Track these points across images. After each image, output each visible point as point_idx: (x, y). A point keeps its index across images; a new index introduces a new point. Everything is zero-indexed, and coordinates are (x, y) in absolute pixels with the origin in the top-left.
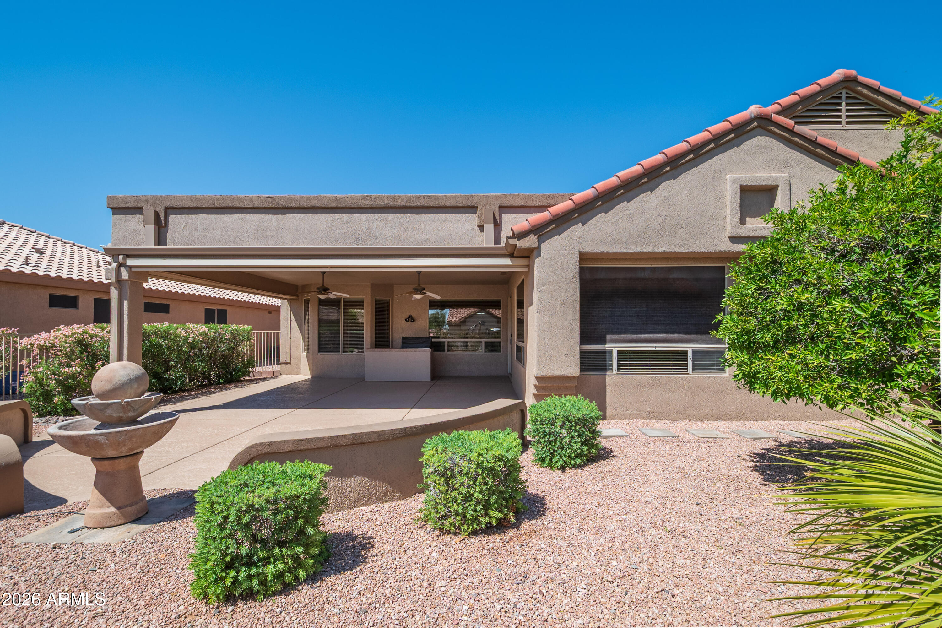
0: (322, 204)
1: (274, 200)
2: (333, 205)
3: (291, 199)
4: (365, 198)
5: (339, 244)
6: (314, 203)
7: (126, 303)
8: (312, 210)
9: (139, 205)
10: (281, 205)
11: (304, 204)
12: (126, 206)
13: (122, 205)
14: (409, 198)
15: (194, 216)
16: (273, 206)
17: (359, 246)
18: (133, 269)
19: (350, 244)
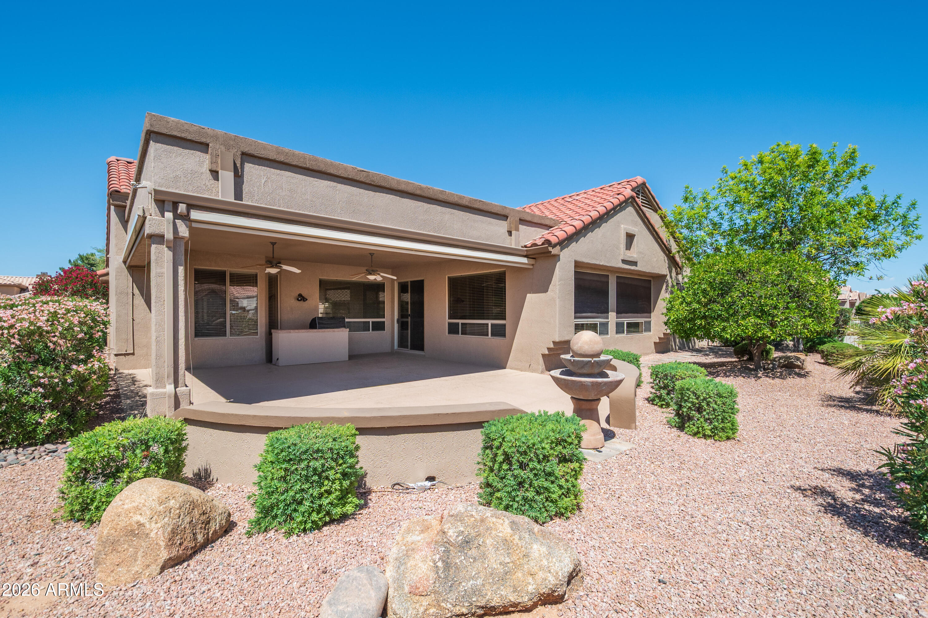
0: (410, 189)
1: (368, 176)
2: (418, 192)
3: (385, 178)
4: (442, 192)
5: (421, 230)
6: (403, 187)
7: (181, 269)
8: (399, 193)
9: (203, 140)
10: (373, 181)
11: (394, 185)
12: (183, 135)
13: (175, 133)
14: (471, 200)
15: (278, 171)
16: (367, 181)
17: (435, 234)
18: (194, 225)
19: (429, 231)
